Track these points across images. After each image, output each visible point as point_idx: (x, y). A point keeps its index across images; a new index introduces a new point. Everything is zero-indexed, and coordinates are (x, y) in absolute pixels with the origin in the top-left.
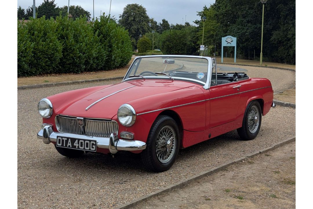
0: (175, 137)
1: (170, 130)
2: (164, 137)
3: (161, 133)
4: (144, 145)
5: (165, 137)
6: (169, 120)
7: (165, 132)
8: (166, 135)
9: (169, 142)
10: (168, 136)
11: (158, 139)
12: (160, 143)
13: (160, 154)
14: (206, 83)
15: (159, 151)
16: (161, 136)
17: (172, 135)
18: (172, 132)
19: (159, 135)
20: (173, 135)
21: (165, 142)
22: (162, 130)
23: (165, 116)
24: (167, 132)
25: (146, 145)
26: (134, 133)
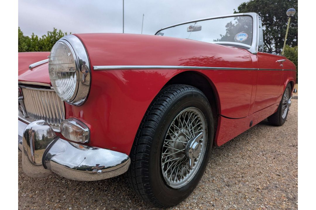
0: (206, 130)
1: (196, 115)
2: (183, 130)
3: (177, 123)
4: (125, 160)
5: (185, 130)
6: (196, 95)
7: (186, 120)
8: (186, 127)
9: (194, 145)
10: (191, 128)
11: (169, 137)
12: (173, 145)
13: (173, 168)
14: (251, 45)
15: (170, 163)
16: (176, 130)
17: (199, 126)
18: (199, 121)
19: (172, 128)
20: (201, 126)
21: (186, 144)
22: (179, 117)
23: (187, 86)
24: (190, 120)
25: (128, 158)
26: (89, 126)
